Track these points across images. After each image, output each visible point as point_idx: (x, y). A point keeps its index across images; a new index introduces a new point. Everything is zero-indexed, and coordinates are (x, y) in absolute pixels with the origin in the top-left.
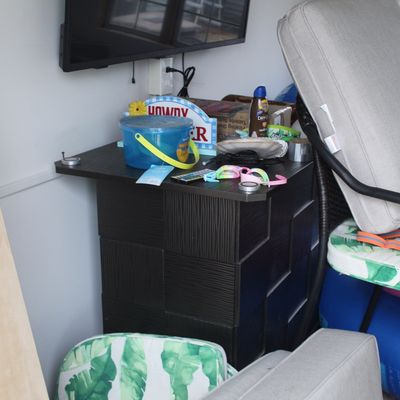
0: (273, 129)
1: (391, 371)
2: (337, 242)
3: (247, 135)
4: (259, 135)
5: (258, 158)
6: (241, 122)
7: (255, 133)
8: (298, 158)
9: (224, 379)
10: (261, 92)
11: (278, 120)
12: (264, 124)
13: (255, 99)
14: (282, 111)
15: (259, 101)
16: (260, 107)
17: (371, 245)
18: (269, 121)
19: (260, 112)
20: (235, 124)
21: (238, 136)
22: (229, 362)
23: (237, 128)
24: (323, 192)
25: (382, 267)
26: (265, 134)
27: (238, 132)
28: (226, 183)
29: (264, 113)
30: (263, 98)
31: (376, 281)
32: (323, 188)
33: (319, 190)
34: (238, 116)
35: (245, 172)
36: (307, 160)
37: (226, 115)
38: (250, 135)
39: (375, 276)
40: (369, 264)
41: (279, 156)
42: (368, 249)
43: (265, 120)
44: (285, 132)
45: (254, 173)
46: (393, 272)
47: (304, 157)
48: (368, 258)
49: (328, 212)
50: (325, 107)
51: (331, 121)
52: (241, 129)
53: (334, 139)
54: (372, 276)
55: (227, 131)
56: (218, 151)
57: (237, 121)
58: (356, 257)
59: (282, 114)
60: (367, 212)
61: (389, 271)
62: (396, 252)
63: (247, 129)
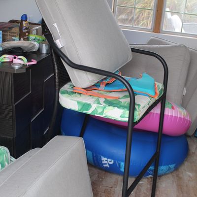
0: (32, 37)
1: (95, 155)
2: (63, 93)
3: (18, 39)
4: (24, 40)
5: (23, 51)
6: (15, 33)
7: (22, 38)
8: (44, 51)
9: (8, 164)
10: (24, 17)
11: (34, 32)
12: (27, 34)
13: (22, 21)
14: (37, 28)
15: (24, 22)
16: (24, 25)
17: (80, 94)
18: (29, 33)
19: (25, 28)
20: (12, 34)
21: (14, 40)
22: (11, 155)
23: (13, 36)
24: (56, 68)
25: (85, 104)
26: (28, 39)
27: (13, 38)
28: (5, 64)
29: (27, 29)
30: (26, 20)
31: (82, 111)
32: (56, 66)
33: (54, 67)
34: (13, 30)
35: (15, 58)
36: (49, 52)
37: (7, 29)
38: (20, 40)
39: (82, 109)
40: (79, 103)
41: (34, 50)
42: (78, 95)
43: (27, 32)
44: (38, 38)
45: (20, 59)
46: (90, 106)
47: (47, 51)
48: (78, 100)
49: (59, 78)
50: (55, 25)
51: (58, 32)
52: (16, 37)
53: (60, 41)
54: (80, 109)
55: (8, 37)
56: (3, 48)
57: (13, 33)
58: (72, 100)
59: (37, 30)
60: (77, 77)
61: (88, 106)
62: (92, 97)
63: (18, 37)
